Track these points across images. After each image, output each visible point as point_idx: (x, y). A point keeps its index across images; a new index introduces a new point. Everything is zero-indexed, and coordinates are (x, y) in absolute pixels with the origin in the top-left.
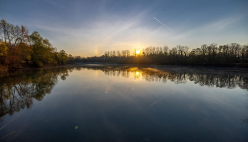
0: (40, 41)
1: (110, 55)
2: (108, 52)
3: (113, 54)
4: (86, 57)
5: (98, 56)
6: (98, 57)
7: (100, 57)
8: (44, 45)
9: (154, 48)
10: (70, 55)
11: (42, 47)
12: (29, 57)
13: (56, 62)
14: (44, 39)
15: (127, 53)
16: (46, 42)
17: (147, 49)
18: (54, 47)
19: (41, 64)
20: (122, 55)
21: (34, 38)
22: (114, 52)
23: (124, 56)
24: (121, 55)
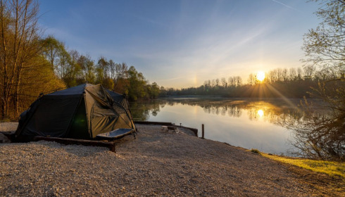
0: (135, 75)
1: (211, 85)
2: (209, 81)
3: (216, 84)
4: (180, 89)
5: (196, 87)
6: (195, 89)
7: (198, 88)
8: (139, 79)
9: (285, 71)
10: (162, 87)
11: (137, 81)
12: (127, 92)
13: (148, 96)
14: (138, 72)
15: (236, 80)
16: (140, 75)
17: (272, 73)
19: (136, 99)
20: (229, 84)
21: (131, 72)
22: (217, 81)
23: (233, 86)
24: (228, 84)
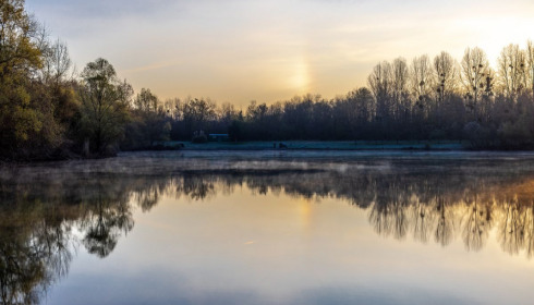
2: (401, 65)
3: (437, 81)
4: (242, 108)
10: (147, 97)
18: (51, 41)
20: (501, 81)
22: (443, 65)
24: (497, 83)
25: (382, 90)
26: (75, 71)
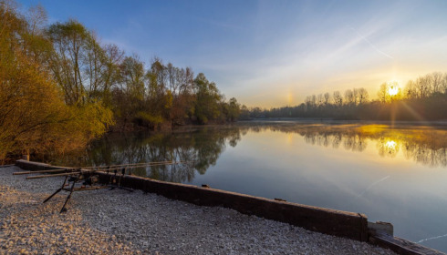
0: (205, 86)
1: (316, 102)
2: (314, 97)
3: (325, 100)
4: (269, 109)
5: (293, 106)
6: (291, 108)
7: (296, 108)
8: (210, 91)
10: (244, 106)
11: (207, 94)
12: (192, 110)
13: (223, 117)
14: (210, 82)
15: (358, 95)
16: (212, 86)
18: (222, 93)
19: (206, 120)
20: (345, 100)
21: (200, 82)
22: (327, 96)
23: (352, 104)
24: (344, 101)
25: (308, 103)
26: (227, 101)
